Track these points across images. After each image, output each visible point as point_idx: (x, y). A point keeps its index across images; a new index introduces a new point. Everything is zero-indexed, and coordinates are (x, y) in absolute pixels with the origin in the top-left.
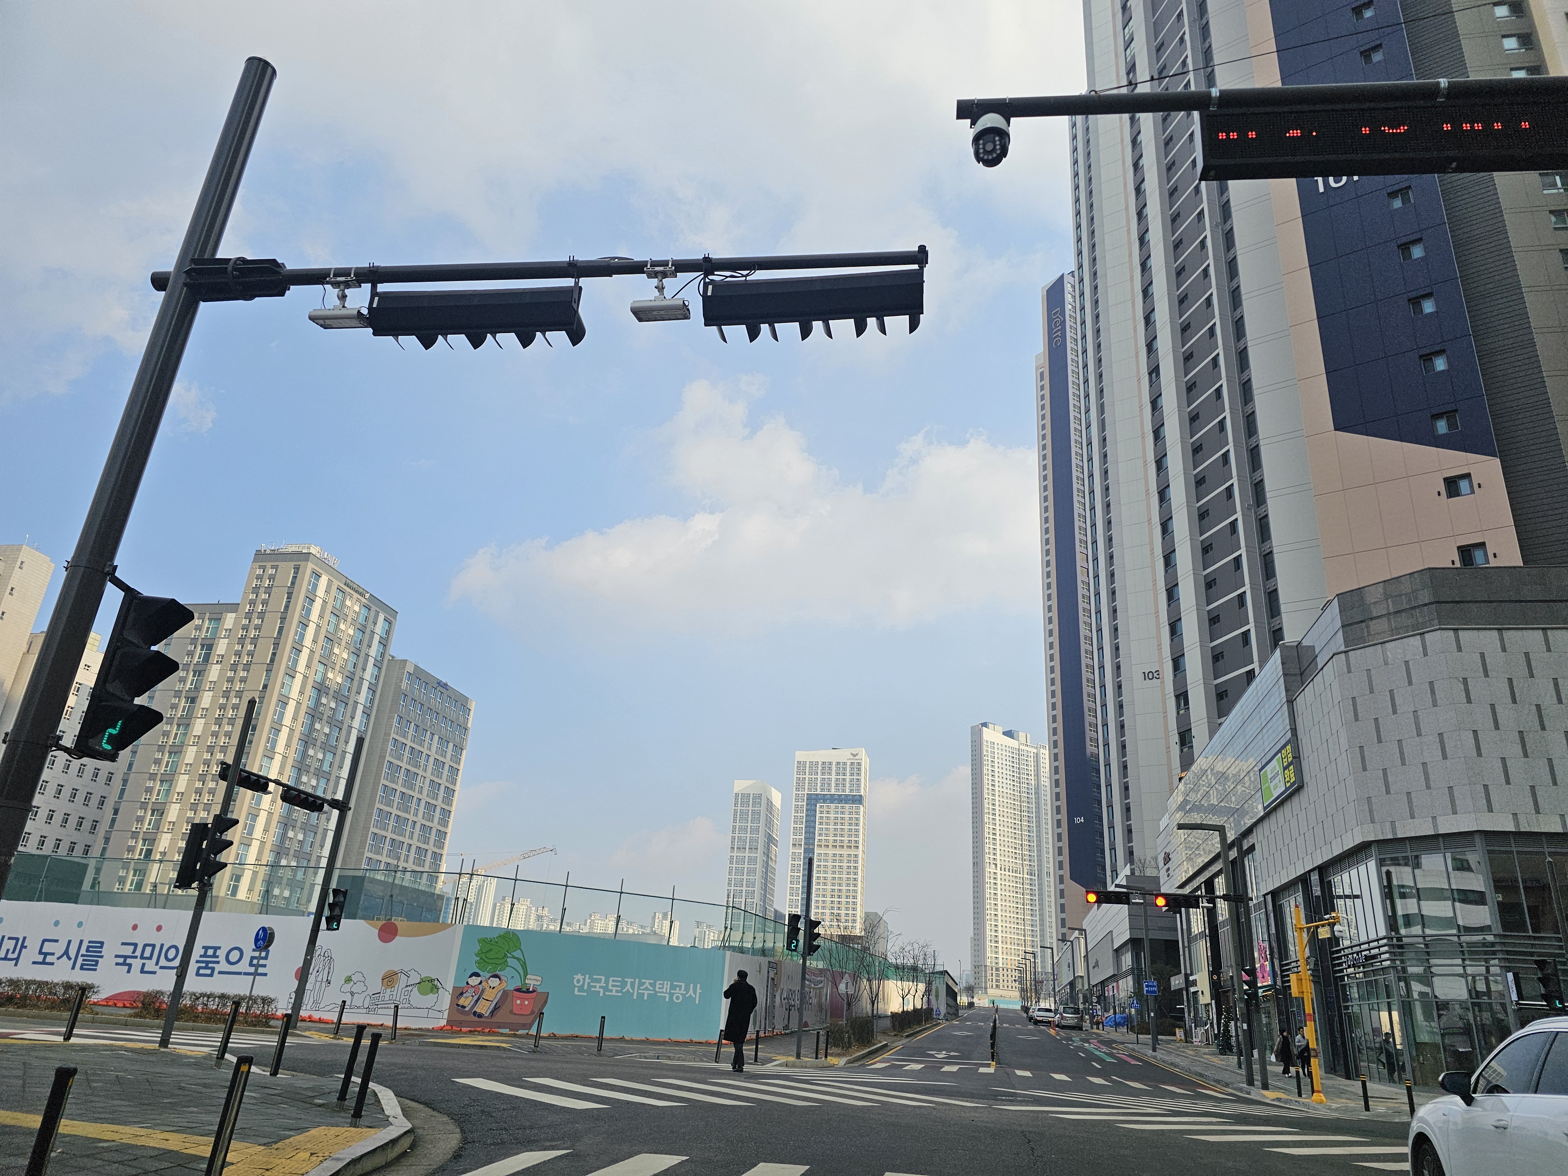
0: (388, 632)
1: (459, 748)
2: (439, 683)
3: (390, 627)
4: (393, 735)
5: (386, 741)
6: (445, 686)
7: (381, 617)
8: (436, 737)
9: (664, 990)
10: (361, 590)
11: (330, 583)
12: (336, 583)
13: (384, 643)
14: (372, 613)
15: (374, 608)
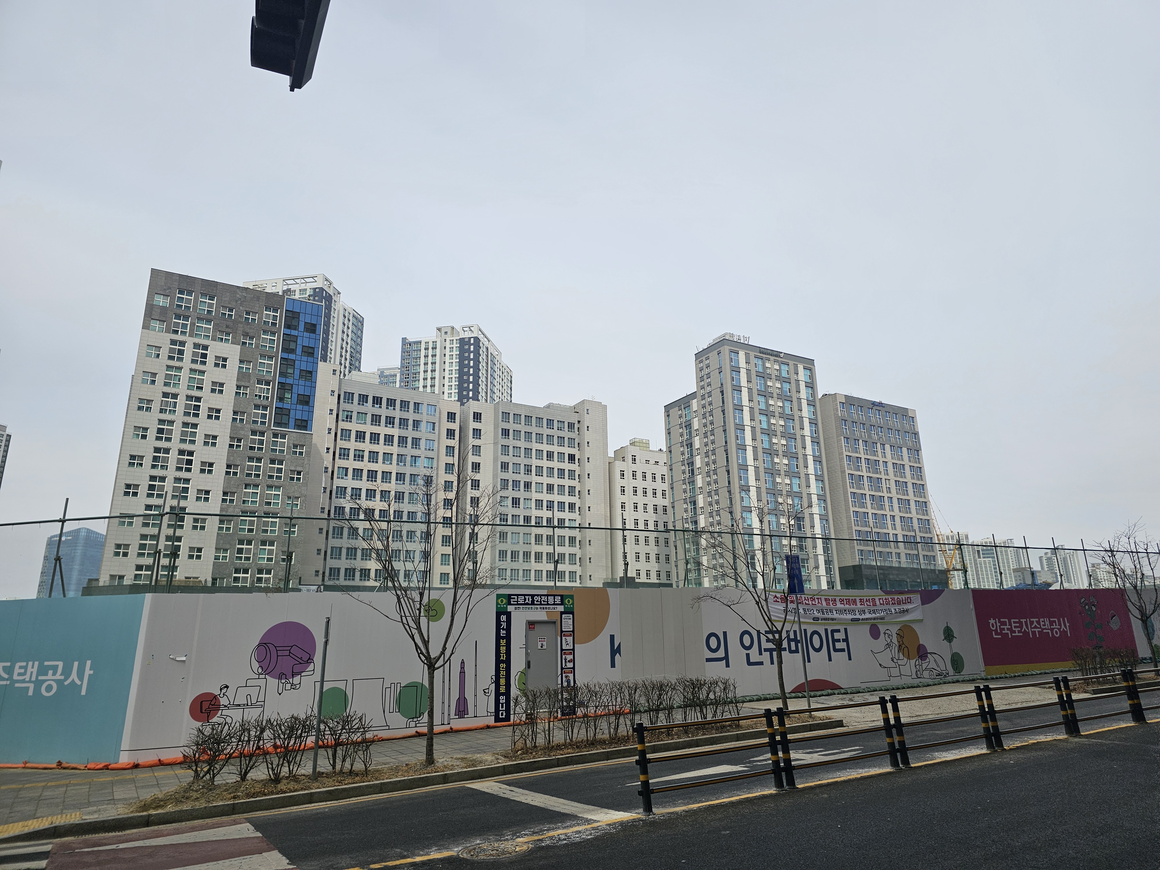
0: (812, 377)
1: (916, 451)
2: (874, 403)
3: (812, 373)
4: (845, 453)
5: (841, 459)
6: (880, 404)
7: (801, 367)
8: (887, 447)
9: (27, 677)
10: (775, 353)
11: (747, 355)
12: (752, 354)
13: (811, 385)
14: (792, 367)
15: (791, 363)
